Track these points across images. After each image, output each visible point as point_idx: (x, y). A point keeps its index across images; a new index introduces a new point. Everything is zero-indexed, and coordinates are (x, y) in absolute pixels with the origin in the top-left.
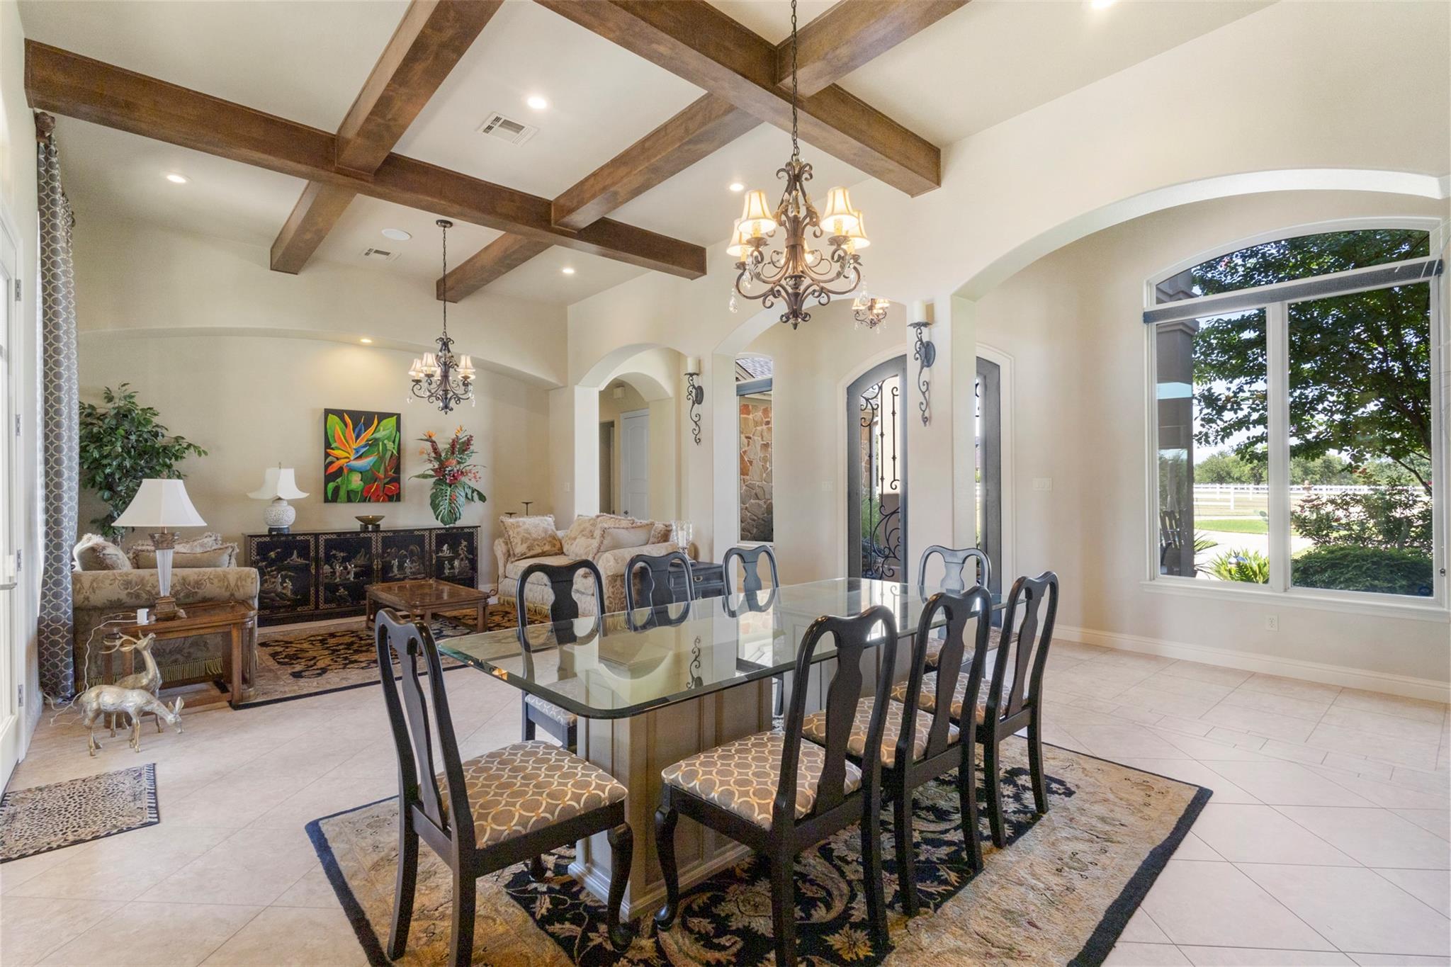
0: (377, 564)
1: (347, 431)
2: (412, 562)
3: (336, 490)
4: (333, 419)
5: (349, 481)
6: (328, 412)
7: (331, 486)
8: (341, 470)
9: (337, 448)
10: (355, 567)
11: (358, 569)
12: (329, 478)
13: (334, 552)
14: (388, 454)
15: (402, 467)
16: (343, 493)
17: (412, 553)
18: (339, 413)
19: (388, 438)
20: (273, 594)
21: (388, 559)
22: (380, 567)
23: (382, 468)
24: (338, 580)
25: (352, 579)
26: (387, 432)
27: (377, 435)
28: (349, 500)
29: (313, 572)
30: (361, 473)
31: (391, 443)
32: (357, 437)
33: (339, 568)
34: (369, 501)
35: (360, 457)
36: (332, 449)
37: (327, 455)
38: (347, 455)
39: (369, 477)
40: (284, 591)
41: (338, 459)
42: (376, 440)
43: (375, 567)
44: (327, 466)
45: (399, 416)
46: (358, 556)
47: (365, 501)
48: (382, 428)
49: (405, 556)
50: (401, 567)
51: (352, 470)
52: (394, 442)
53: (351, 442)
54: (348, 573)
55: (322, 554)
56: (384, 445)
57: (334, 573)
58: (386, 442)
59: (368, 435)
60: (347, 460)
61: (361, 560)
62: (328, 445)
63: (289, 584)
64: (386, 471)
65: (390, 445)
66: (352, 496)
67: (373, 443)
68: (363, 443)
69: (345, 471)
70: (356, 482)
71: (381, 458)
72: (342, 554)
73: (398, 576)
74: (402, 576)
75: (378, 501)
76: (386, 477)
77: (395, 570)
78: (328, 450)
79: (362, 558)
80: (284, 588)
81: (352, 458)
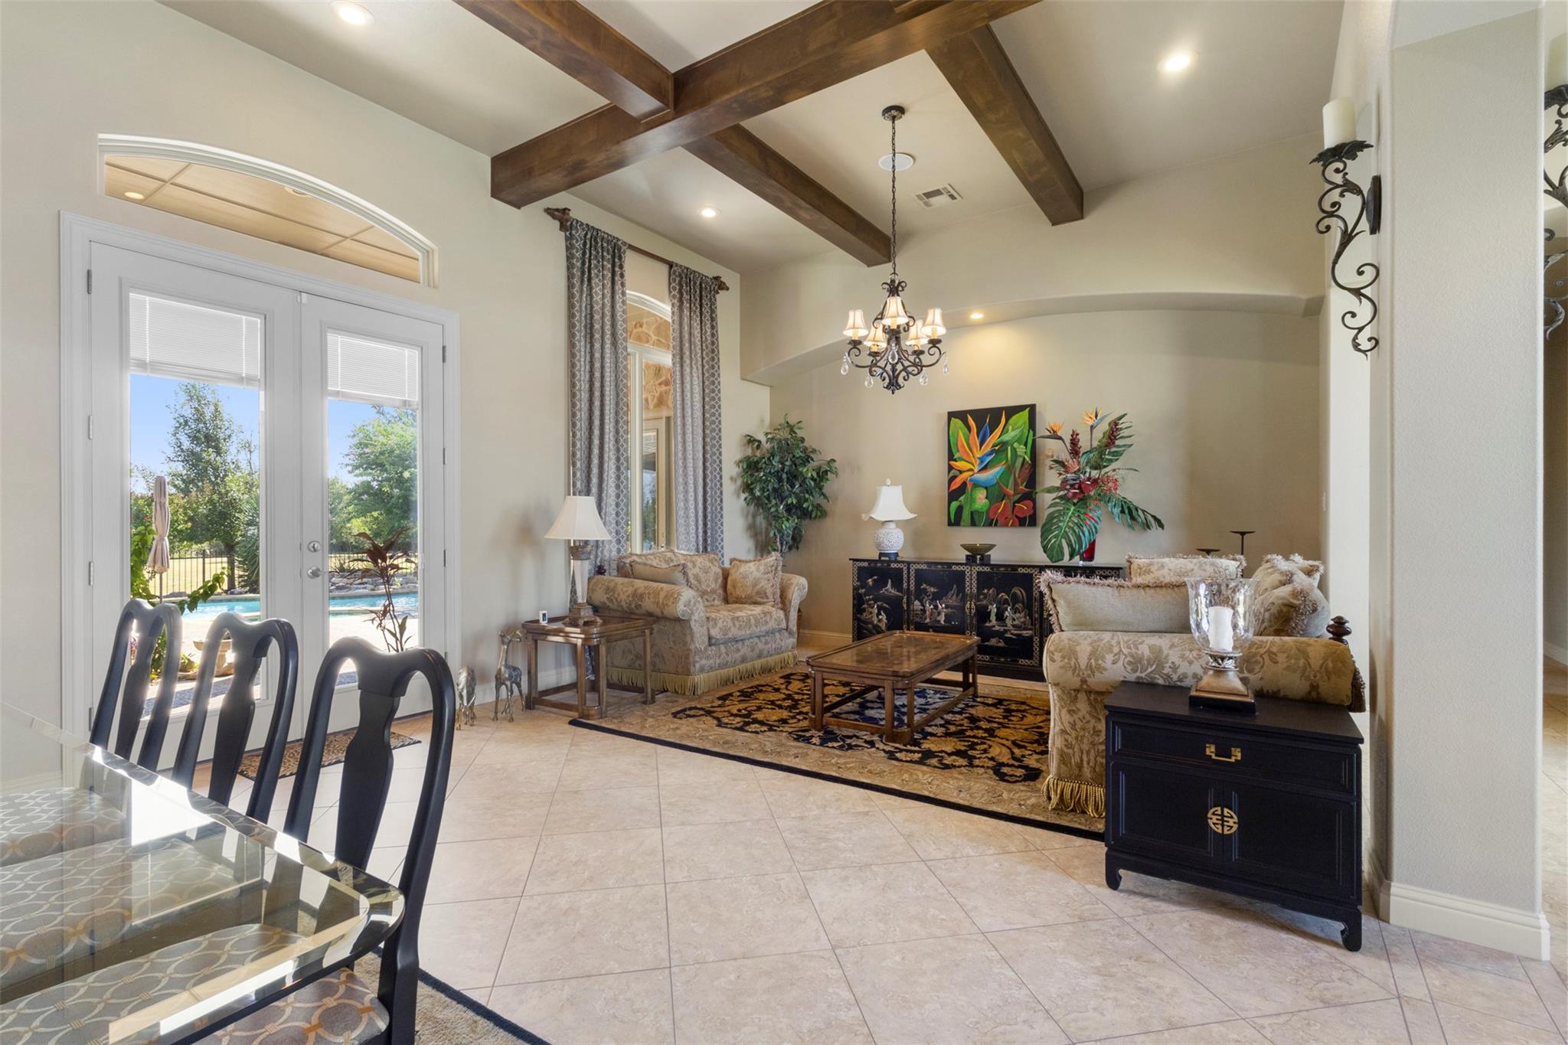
0: (970, 606)
1: (971, 438)
2: (1015, 611)
3: (960, 509)
4: (957, 423)
5: (972, 500)
6: (952, 415)
7: (955, 505)
8: (964, 484)
9: (961, 459)
10: (947, 607)
11: (949, 610)
12: (953, 496)
13: (924, 585)
14: (1019, 462)
15: (1038, 478)
16: (966, 515)
17: (1015, 599)
18: (961, 415)
19: (1019, 441)
20: (870, 626)
21: (985, 602)
22: (973, 611)
23: (1011, 480)
24: (928, 620)
25: (942, 622)
26: (1017, 432)
27: (1006, 438)
28: (973, 524)
29: (905, 606)
30: (986, 488)
31: (1022, 446)
32: (982, 443)
33: (929, 607)
34: (996, 525)
35: (984, 469)
36: (955, 460)
37: (950, 468)
38: (970, 466)
39: (996, 493)
40: (880, 625)
41: (961, 472)
42: (1003, 445)
43: (967, 611)
44: (951, 480)
45: (1032, 408)
46: (950, 594)
47: (990, 525)
48: (1010, 428)
49: (1006, 602)
50: (1000, 617)
51: (976, 485)
52: (1026, 445)
53: (974, 450)
54: (939, 614)
55: (912, 587)
56: (1014, 450)
57: (924, 611)
58: (1015, 445)
59: (993, 439)
60: (971, 473)
61: (953, 599)
62: (951, 457)
63: (883, 617)
64: (1016, 484)
65: (1021, 450)
66: (976, 517)
67: (1001, 448)
68: (989, 449)
69: (969, 487)
70: (980, 500)
71: (1010, 469)
72: (932, 589)
73: (997, 628)
74: (1002, 629)
75: (1006, 525)
76: (1015, 494)
77: (993, 618)
78: (951, 462)
79: (954, 597)
80: (880, 621)
81: (976, 470)
